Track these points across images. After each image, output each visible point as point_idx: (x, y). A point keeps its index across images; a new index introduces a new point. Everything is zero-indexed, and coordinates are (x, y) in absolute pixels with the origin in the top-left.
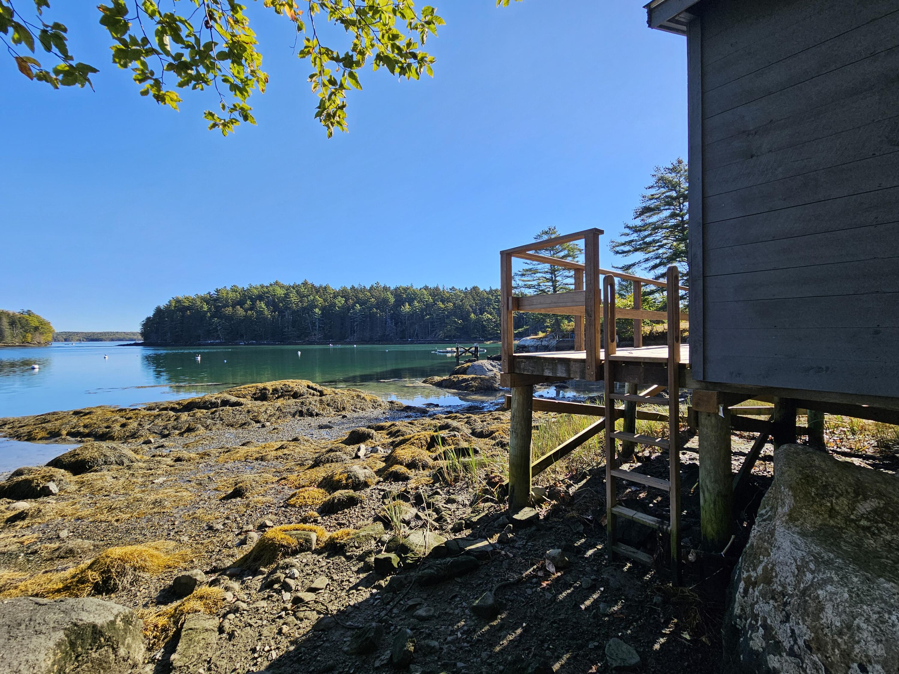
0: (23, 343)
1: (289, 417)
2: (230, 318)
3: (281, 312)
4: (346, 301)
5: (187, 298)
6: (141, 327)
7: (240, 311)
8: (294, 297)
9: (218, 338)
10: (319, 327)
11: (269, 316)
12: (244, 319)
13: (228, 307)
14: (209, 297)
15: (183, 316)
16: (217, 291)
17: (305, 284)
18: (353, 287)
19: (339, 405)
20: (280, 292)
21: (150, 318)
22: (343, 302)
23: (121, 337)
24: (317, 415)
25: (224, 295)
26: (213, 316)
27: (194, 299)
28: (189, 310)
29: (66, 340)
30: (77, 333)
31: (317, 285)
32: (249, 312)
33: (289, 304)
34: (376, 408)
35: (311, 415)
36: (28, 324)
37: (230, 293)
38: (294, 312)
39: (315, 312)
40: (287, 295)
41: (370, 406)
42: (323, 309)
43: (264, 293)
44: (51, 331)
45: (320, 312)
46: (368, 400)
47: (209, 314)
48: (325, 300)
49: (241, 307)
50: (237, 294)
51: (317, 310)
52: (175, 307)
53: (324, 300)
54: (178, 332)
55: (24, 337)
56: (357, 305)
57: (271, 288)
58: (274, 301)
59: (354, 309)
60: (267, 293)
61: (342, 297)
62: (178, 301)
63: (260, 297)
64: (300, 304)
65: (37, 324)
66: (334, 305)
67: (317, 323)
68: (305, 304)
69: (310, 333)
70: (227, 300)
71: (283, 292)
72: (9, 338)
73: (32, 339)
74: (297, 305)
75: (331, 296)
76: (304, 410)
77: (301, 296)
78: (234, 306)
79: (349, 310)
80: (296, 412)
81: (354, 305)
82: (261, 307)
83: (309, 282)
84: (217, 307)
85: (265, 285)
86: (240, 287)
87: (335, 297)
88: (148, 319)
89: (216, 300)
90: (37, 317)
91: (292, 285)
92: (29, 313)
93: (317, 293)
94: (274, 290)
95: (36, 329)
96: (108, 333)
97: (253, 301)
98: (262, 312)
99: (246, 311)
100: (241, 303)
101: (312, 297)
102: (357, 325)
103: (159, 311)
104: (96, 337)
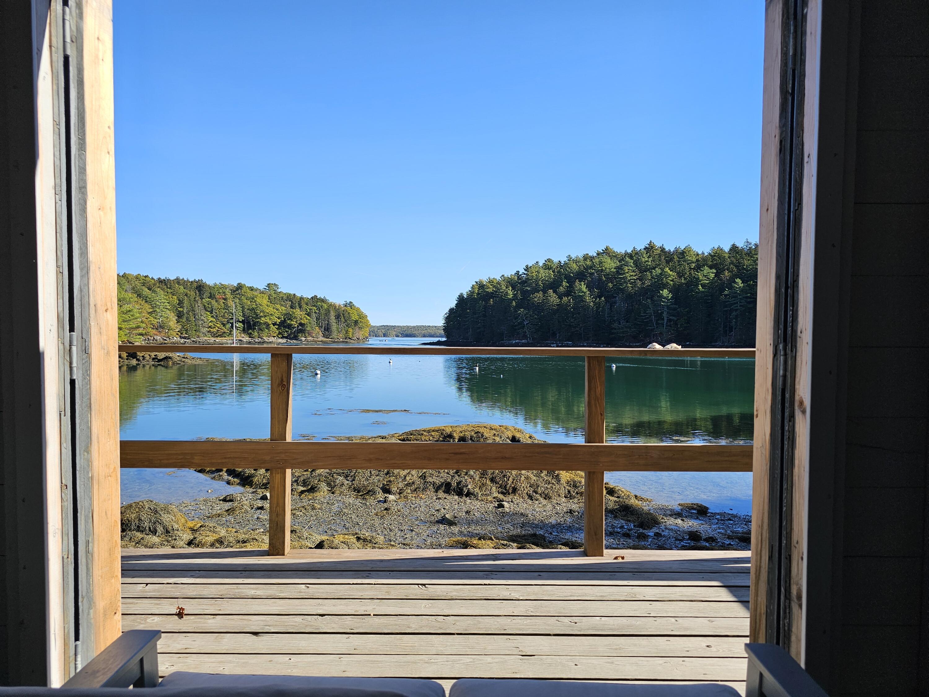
0: (346, 339)
1: (431, 492)
2: (540, 308)
3: (610, 297)
4: (717, 275)
5: (491, 282)
6: (444, 321)
7: (553, 298)
8: (630, 273)
9: (525, 337)
10: (669, 320)
11: (592, 304)
12: (558, 310)
13: (538, 292)
14: (516, 278)
15: (485, 307)
16: (527, 269)
17: (650, 249)
18: (734, 248)
19: (510, 482)
20: (610, 265)
21: (453, 309)
22: (712, 275)
23: (432, 332)
24: (469, 494)
25: (534, 274)
26: (518, 306)
27: (498, 283)
28: (493, 297)
29: (385, 335)
30: (394, 327)
31: (670, 247)
32: (565, 299)
33: (621, 284)
34: (572, 497)
35: (460, 493)
36: (350, 318)
37: (542, 271)
38: (630, 297)
39: (661, 296)
40: (619, 269)
41: (563, 492)
42: (675, 290)
43: (587, 268)
44: (367, 325)
45: (670, 296)
46: (563, 481)
47: (514, 303)
48: (680, 275)
49: (555, 292)
50: (551, 271)
51: (665, 292)
52: (478, 294)
53: (678, 273)
54: (479, 328)
55: (347, 332)
56: (738, 280)
57: (597, 260)
58: (600, 279)
59: (731, 288)
60: (591, 268)
61: (711, 267)
62: (481, 286)
63: (581, 275)
64: (639, 283)
65: (357, 318)
66: (694, 282)
67: (665, 315)
68: (648, 283)
69: (652, 330)
70: (537, 281)
71: (614, 265)
72: (335, 333)
73: (353, 334)
74: (634, 284)
75: (693, 265)
76: (454, 484)
77: (641, 268)
78: (545, 292)
79: (722, 290)
80: (442, 484)
81: (732, 280)
82: (580, 290)
83: (658, 244)
84: (524, 293)
85: (591, 254)
86: (556, 260)
87: (699, 268)
88: (451, 310)
89: (524, 282)
90: (358, 309)
91: (629, 251)
92: (351, 305)
93: (668, 262)
94: (601, 263)
95: (356, 322)
96: (420, 327)
97: (571, 281)
98: (581, 299)
99: (560, 298)
100: (554, 285)
101: (658, 271)
102: (737, 316)
103: (461, 299)
104: (409, 332)
